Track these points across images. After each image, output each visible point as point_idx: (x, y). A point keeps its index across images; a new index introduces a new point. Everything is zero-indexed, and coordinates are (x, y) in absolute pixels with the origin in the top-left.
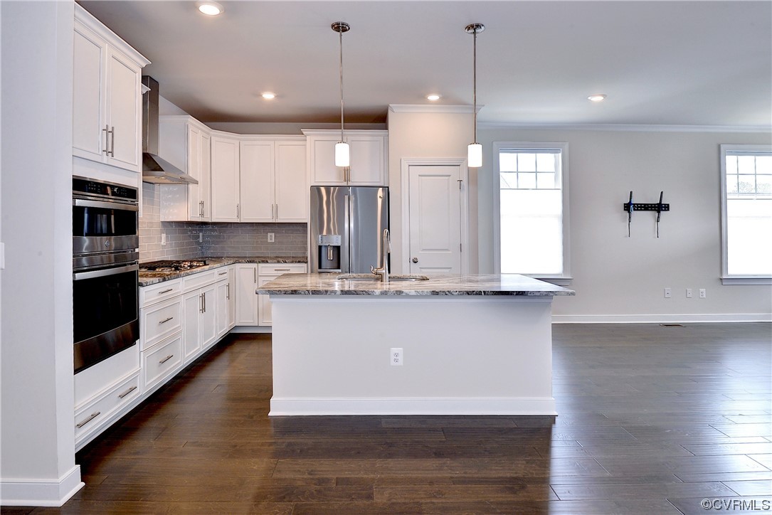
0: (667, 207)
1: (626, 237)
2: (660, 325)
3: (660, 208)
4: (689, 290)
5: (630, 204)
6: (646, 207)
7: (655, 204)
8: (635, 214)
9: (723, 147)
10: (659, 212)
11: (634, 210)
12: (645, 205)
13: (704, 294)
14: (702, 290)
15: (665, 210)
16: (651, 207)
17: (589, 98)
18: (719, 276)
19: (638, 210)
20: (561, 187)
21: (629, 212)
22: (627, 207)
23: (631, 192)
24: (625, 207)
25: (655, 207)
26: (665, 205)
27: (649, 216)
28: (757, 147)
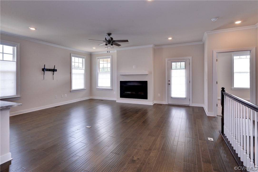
0: (56, 70)
1: (43, 80)
3: (54, 70)
4: (62, 95)
5: (44, 68)
6: (50, 70)
7: (52, 69)
8: (46, 72)
9: (71, 54)
10: (54, 72)
11: (46, 71)
14: (66, 95)
16: (51, 70)
17: (29, 28)
18: (70, 90)
19: (47, 71)
20: (16, 60)
21: (44, 72)
22: (43, 70)
23: (45, 65)
24: (42, 70)
25: (52, 70)
26: (56, 69)
27: (50, 73)
28: (79, 55)
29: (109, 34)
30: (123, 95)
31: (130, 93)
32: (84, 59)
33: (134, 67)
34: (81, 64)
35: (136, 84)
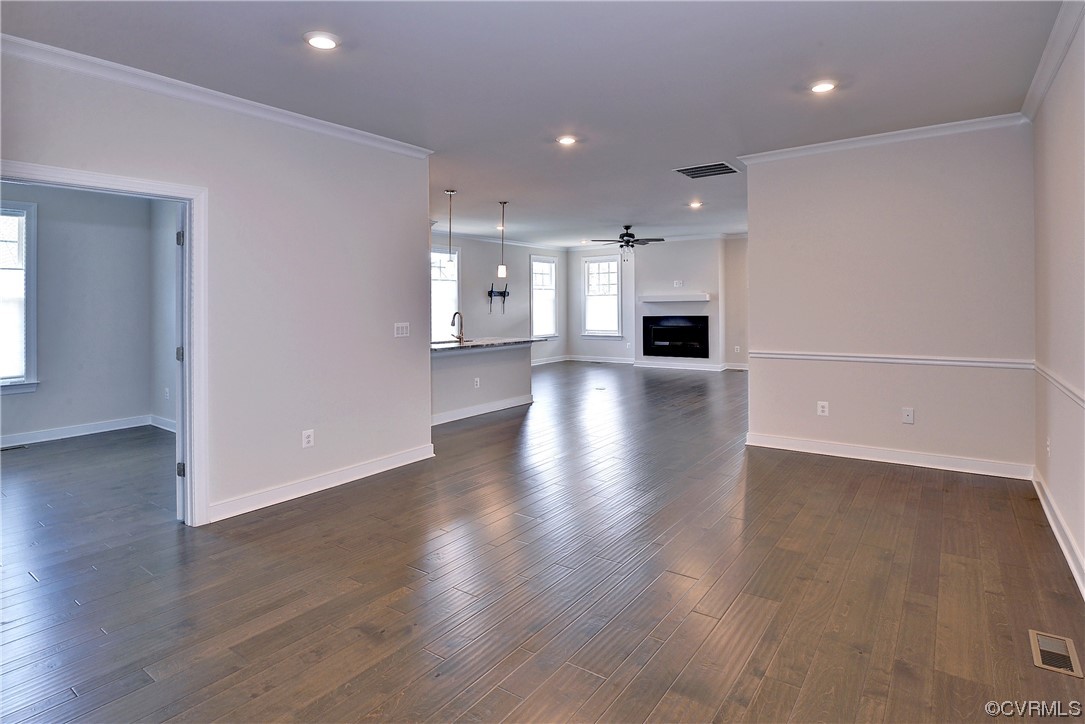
0: (508, 294)
7: (502, 292)
8: (494, 297)
9: (531, 256)
10: (505, 296)
16: (499, 294)
20: (456, 279)
21: (491, 297)
22: (491, 293)
23: (493, 284)
24: (489, 293)
25: (501, 294)
26: (507, 292)
28: (544, 256)
29: (627, 228)
30: (649, 350)
31: (667, 343)
32: (553, 265)
33: (676, 284)
34: (548, 276)
35: (682, 324)
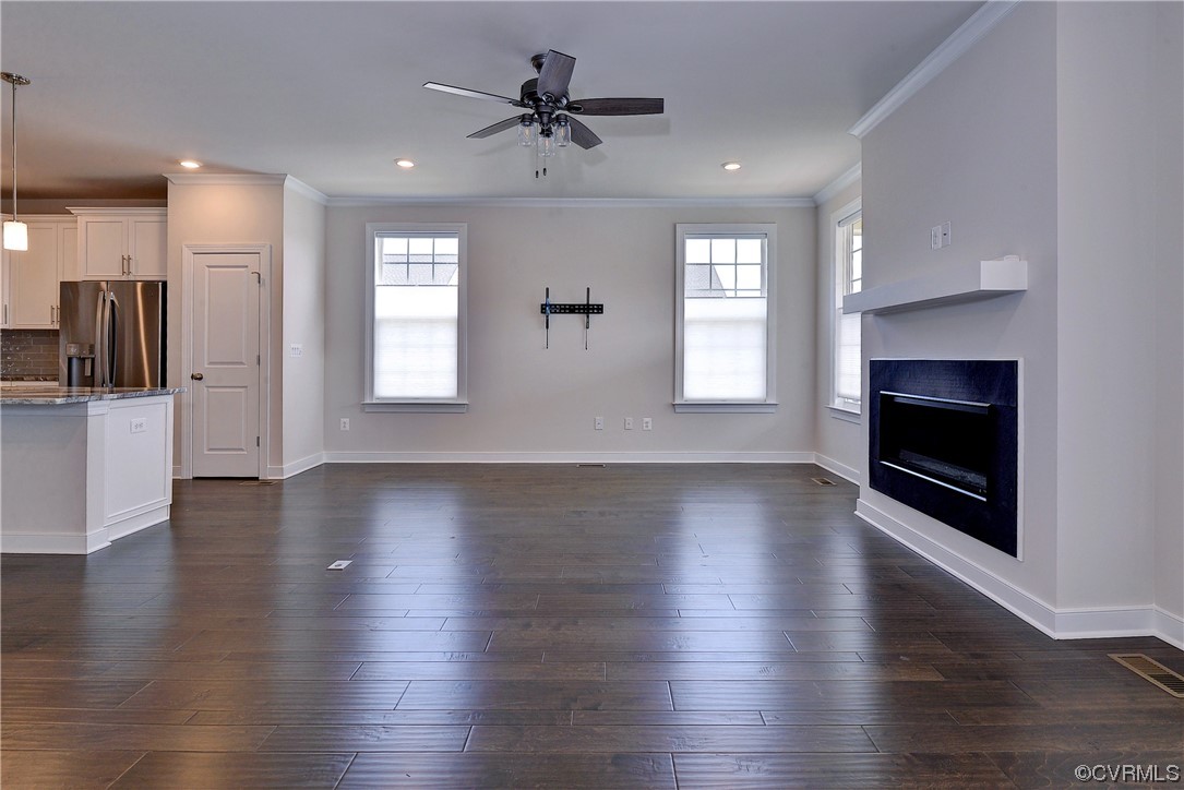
0: (599, 309)
1: (543, 349)
2: (582, 465)
3: (587, 309)
4: (629, 419)
5: (547, 304)
6: (572, 309)
7: (579, 305)
8: (555, 319)
9: (679, 226)
10: (588, 315)
11: (555, 313)
12: (570, 305)
13: (650, 425)
14: (646, 419)
15: (598, 313)
16: (576, 309)
18: (670, 401)
20: (457, 283)
21: (546, 316)
22: (545, 309)
23: (547, 289)
24: (539, 309)
25: (580, 309)
26: (596, 305)
27: (576, 320)
33: (935, 238)
